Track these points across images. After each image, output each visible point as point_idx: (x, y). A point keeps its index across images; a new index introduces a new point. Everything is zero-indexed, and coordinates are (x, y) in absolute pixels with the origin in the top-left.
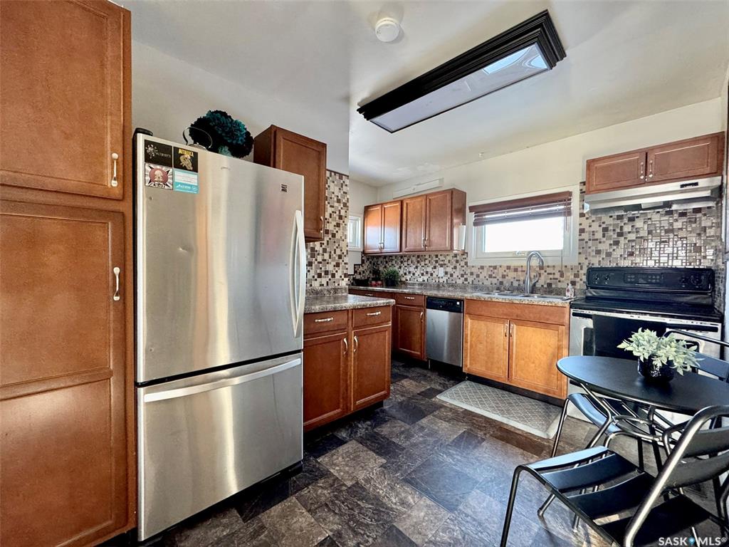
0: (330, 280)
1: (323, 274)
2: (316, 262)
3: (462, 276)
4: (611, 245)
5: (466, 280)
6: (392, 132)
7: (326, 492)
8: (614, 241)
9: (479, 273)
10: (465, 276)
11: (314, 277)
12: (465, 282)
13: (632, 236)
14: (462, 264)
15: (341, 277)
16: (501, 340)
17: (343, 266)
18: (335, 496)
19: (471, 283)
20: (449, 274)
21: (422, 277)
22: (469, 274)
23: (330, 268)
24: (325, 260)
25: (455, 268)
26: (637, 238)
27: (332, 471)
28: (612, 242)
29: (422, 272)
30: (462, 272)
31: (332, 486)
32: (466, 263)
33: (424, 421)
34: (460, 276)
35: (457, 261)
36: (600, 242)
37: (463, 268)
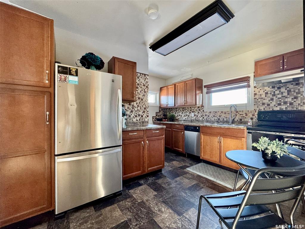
0: (141, 118)
1: (137, 116)
2: (134, 111)
3: (202, 116)
4: (269, 100)
5: (203, 118)
6: (165, 56)
7: (129, 203)
8: (271, 99)
9: (209, 115)
10: (203, 116)
11: (133, 117)
12: (203, 119)
13: (280, 96)
14: (202, 111)
15: (145, 117)
16: (216, 145)
17: (146, 112)
18: (132, 205)
19: (205, 119)
20: (196, 115)
21: (185, 117)
22: (205, 116)
23: (141, 113)
24: (139, 110)
25: (199, 113)
26: (282, 97)
27: (134, 195)
28: (270, 99)
29: (185, 115)
30: (202, 115)
31: (132, 201)
32: (203, 111)
33: (178, 179)
34: (201, 117)
35: (199, 110)
36: (264, 99)
37: (202, 113)
